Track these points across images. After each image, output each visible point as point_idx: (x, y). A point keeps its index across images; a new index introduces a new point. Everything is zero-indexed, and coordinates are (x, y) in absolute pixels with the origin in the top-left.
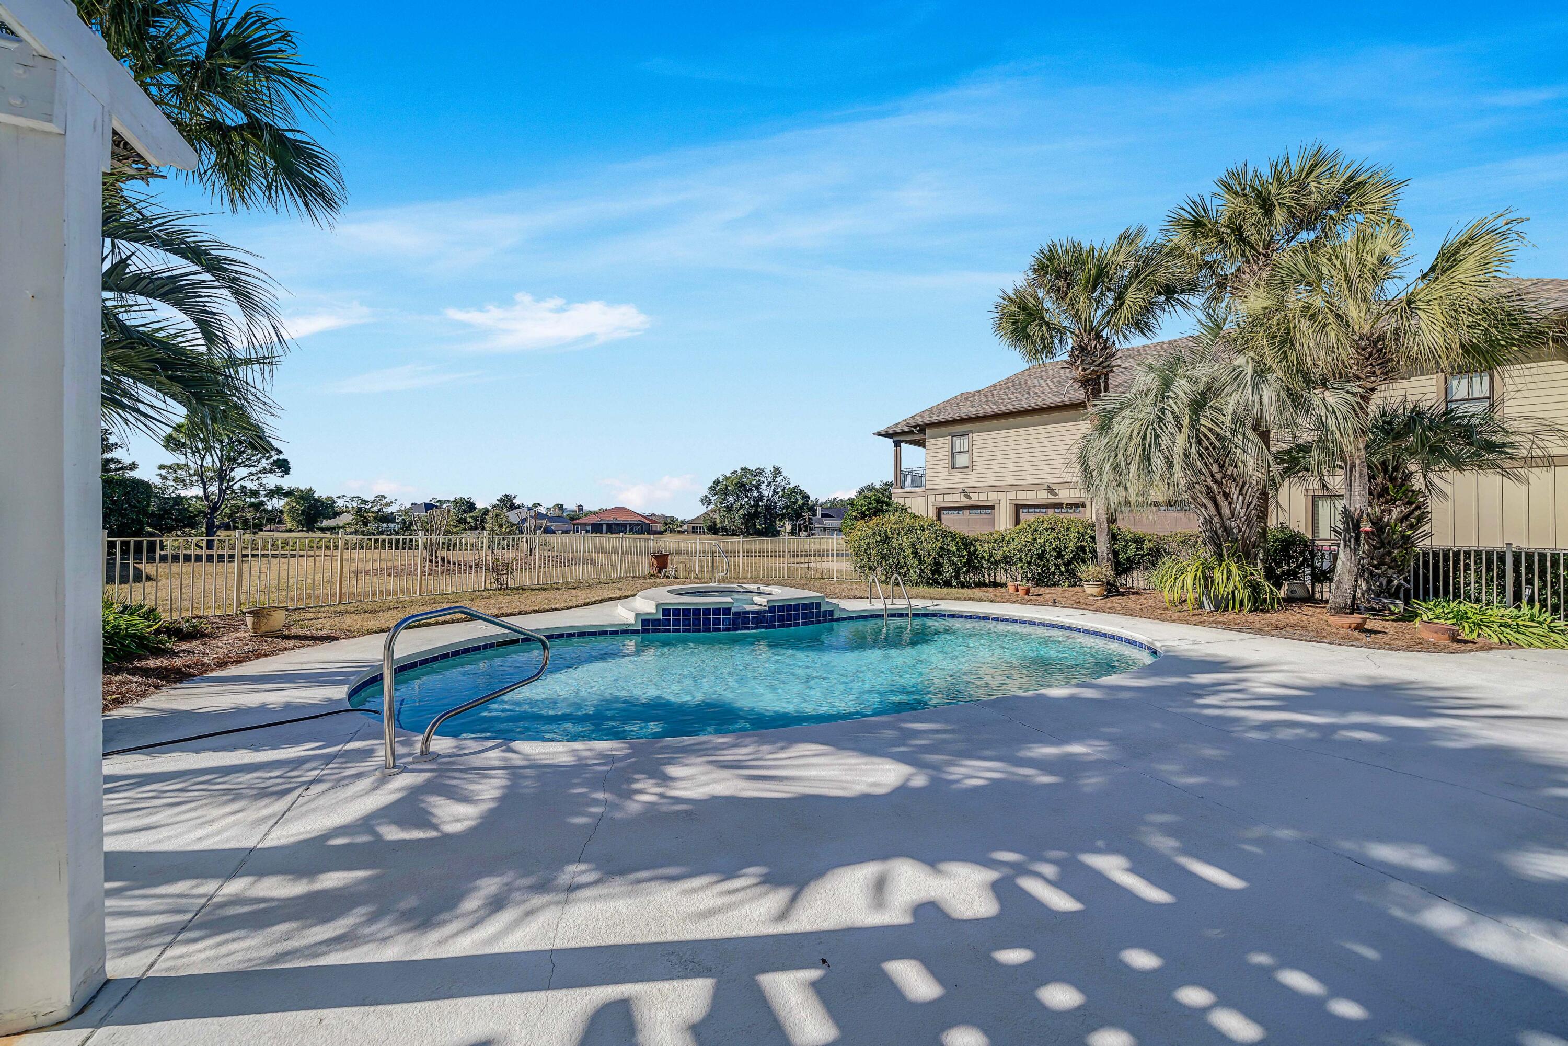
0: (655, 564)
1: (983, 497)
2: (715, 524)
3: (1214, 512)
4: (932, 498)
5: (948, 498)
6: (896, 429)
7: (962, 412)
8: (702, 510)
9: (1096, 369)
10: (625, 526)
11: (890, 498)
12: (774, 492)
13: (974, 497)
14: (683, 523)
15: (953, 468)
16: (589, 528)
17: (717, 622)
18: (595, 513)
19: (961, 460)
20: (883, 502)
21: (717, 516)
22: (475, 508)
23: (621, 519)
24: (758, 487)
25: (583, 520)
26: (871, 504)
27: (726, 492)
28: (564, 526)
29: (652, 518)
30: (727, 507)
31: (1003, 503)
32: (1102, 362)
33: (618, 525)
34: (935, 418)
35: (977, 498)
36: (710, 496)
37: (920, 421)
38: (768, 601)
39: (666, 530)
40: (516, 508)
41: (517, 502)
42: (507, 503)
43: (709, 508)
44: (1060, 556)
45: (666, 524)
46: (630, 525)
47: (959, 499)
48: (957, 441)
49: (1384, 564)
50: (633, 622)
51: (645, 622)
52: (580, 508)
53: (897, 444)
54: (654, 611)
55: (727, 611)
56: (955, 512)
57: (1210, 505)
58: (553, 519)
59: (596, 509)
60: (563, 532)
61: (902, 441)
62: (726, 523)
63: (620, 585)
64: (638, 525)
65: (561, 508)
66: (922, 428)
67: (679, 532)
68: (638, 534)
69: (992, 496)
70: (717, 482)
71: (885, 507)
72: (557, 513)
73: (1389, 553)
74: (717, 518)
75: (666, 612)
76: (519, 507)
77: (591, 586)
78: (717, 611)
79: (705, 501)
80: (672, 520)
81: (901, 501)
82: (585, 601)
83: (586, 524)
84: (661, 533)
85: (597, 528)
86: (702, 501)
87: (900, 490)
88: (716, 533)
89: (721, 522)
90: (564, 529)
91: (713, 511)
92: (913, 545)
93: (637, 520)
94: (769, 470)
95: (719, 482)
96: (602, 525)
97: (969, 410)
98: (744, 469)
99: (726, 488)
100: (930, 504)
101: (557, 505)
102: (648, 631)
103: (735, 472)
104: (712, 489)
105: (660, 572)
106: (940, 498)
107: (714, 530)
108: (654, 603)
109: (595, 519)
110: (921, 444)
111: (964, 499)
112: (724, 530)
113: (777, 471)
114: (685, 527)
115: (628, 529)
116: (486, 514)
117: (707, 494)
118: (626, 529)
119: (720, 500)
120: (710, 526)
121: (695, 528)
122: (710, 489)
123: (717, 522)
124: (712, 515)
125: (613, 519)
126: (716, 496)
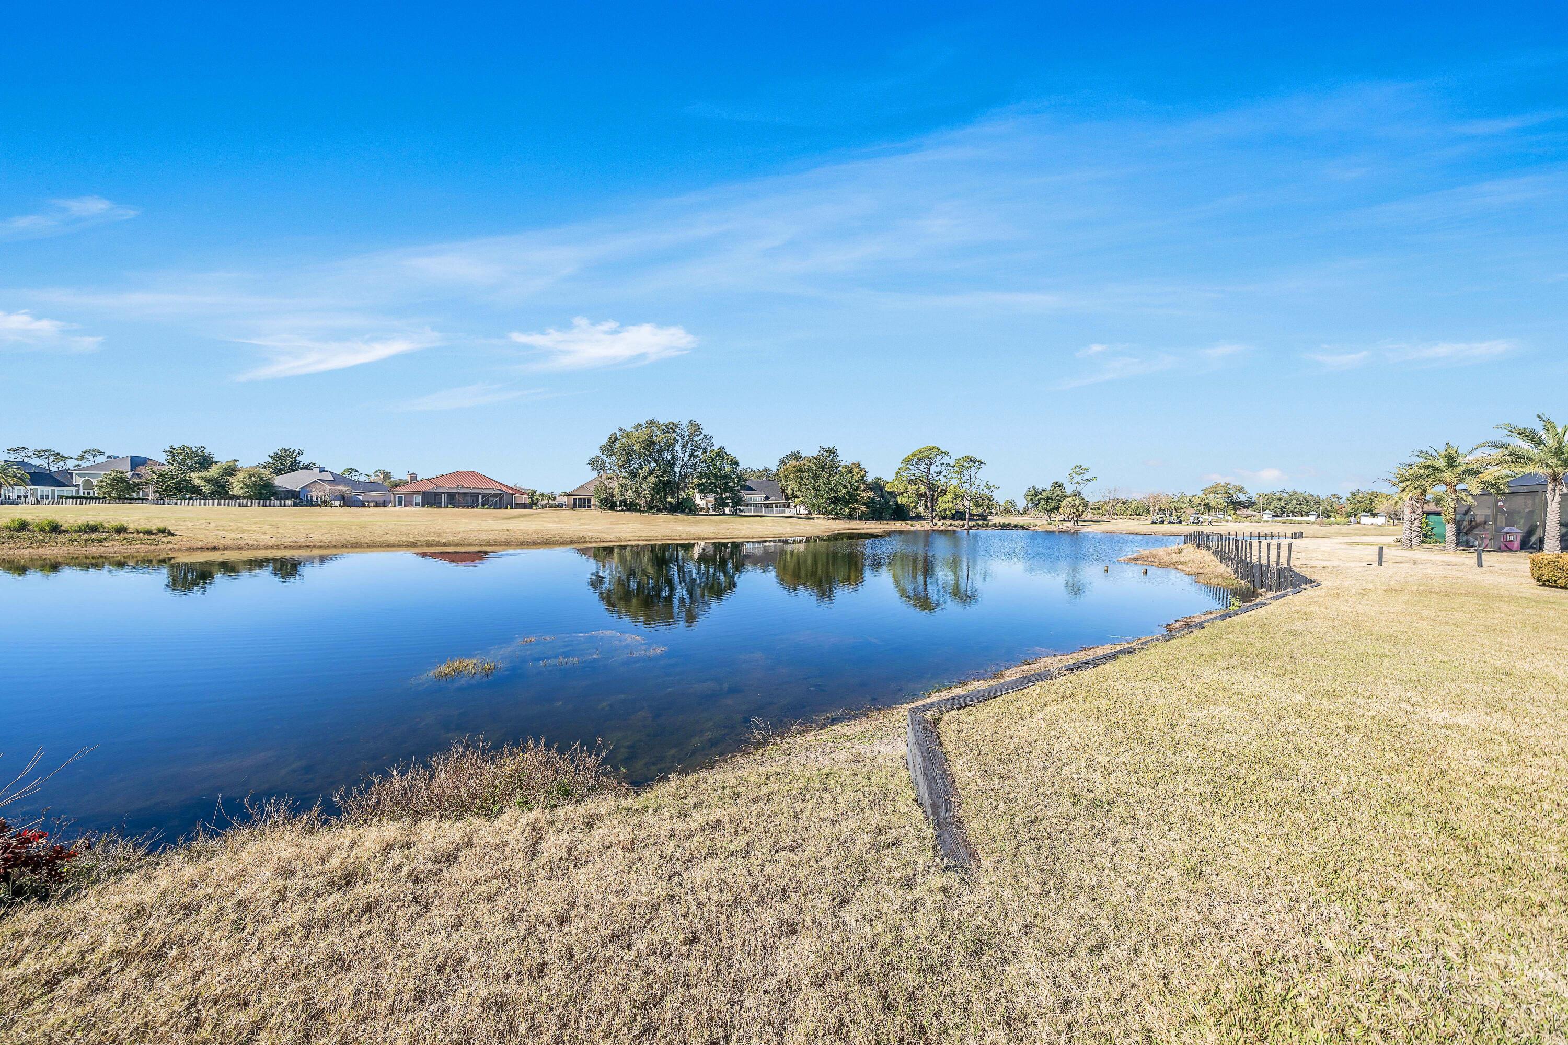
2: (612, 496)
10: (475, 496)
12: (692, 455)
16: (419, 498)
18: (433, 480)
21: (614, 485)
22: (212, 464)
23: (470, 486)
24: (670, 447)
27: (628, 452)
28: (382, 497)
30: (630, 473)
33: (464, 495)
36: (604, 457)
39: (534, 504)
40: (299, 468)
41: (303, 460)
42: (287, 460)
43: (603, 474)
45: (535, 496)
46: (484, 495)
52: (413, 476)
58: (367, 488)
59: (435, 475)
60: (378, 504)
62: (629, 494)
64: (495, 495)
65: (387, 475)
68: (496, 508)
70: (614, 439)
72: (376, 480)
74: (616, 487)
76: (306, 468)
79: (597, 464)
83: (415, 493)
84: (528, 508)
85: (431, 500)
86: (592, 464)
88: (612, 508)
89: (621, 493)
90: (380, 500)
91: (609, 478)
94: (684, 424)
95: (616, 439)
96: (439, 495)
98: (650, 423)
99: (628, 448)
101: (383, 471)
103: (639, 427)
104: (609, 447)
107: (609, 504)
109: (429, 487)
112: (626, 504)
113: (695, 428)
114: (566, 500)
115: (480, 501)
116: (231, 475)
117: (600, 454)
118: (477, 501)
119: (620, 463)
120: (606, 499)
121: (580, 502)
122: (604, 449)
123: (616, 493)
124: (606, 484)
125: (458, 487)
126: (613, 458)
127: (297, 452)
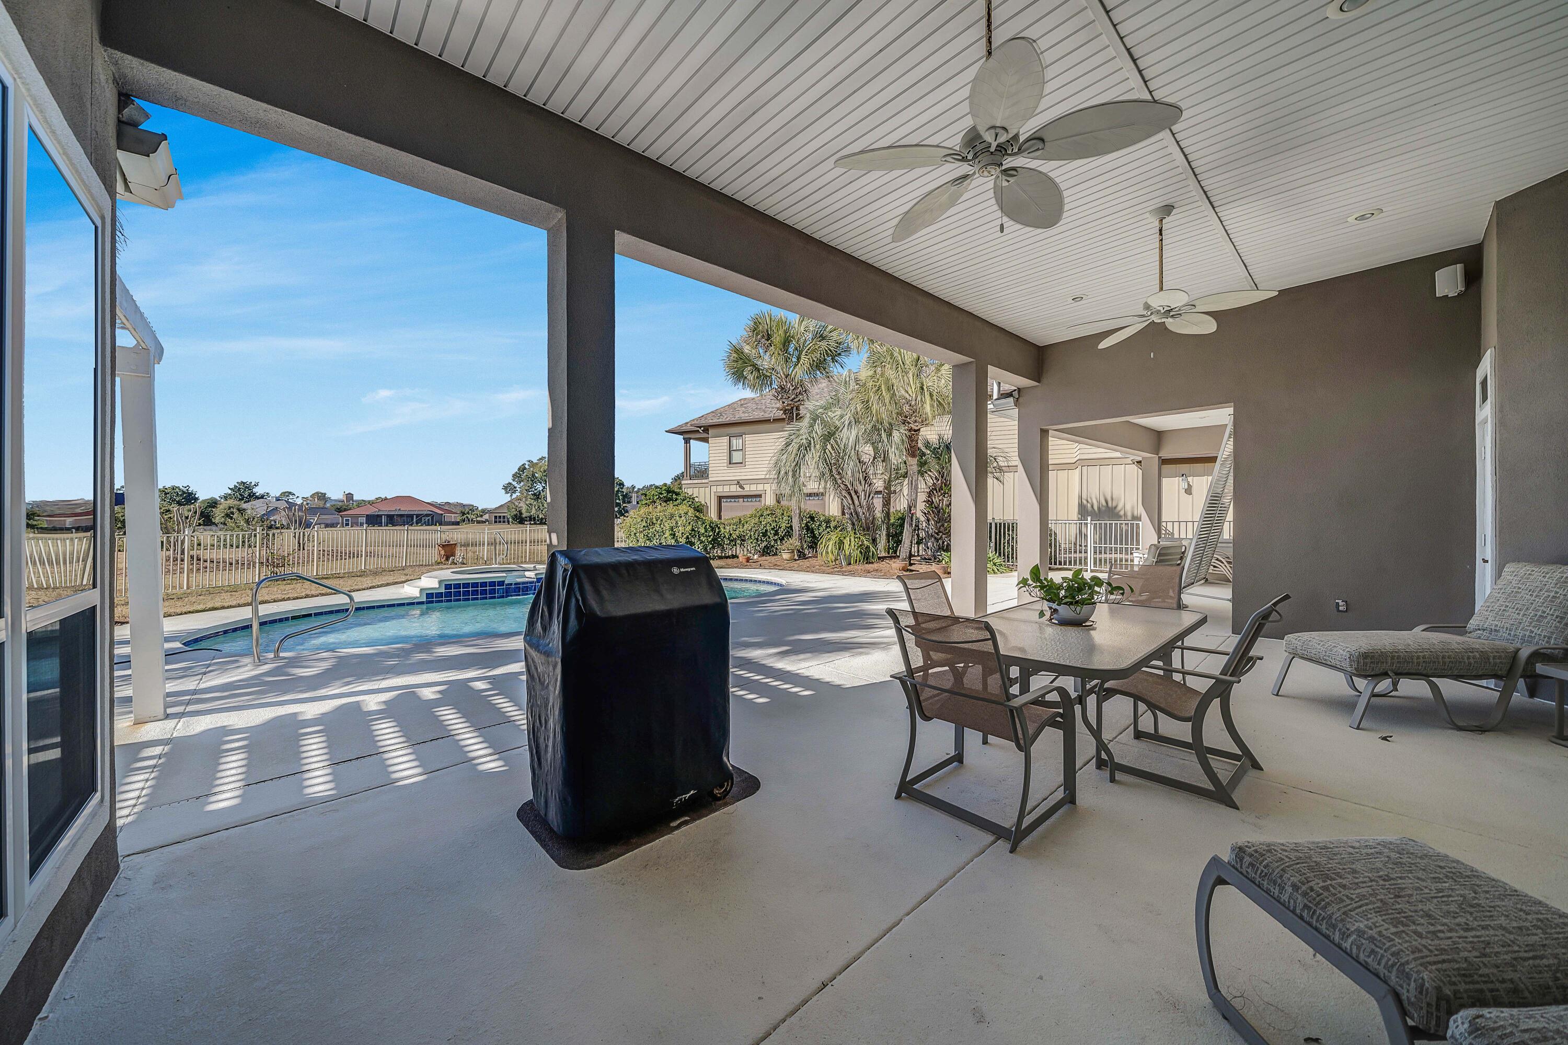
0: (443, 552)
1: (753, 487)
2: (521, 513)
3: (851, 503)
4: (714, 489)
5: (726, 489)
6: (685, 428)
7: (737, 416)
8: (506, 498)
9: (790, 402)
10: (411, 516)
11: (681, 488)
13: (747, 487)
14: (484, 511)
15: (730, 463)
16: (363, 520)
17: (493, 591)
18: (371, 503)
19: (737, 457)
20: (674, 492)
21: (522, 504)
22: (196, 499)
23: (406, 509)
25: (357, 512)
26: (661, 494)
27: (533, 479)
28: (329, 518)
29: (447, 507)
30: (534, 494)
31: (768, 492)
32: (794, 398)
33: (402, 516)
34: (716, 421)
35: (750, 489)
36: (515, 483)
37: (703, 422)
38: (536, 575)
39: (464, 521)
40: (258, 498)
41: (258, 491)
42: (245, 492)
43: (514, 496)
44: (776, 533)
45: (463, 514)
46: (417, 516)
47: (734, 490)
48: (734, 441)
49: (940, 532)
50: (418, 596)
51: (429, 596)
52: (349, 496)
53: (687, 441)
54: (437, 586)
55: (501, 583)
56: (733, 500)
57: (848, 497)
58: (312, 511)
59: (371, 497)
60: (327, 526)
61: (690, 439)
62: (533, 511)
63: (406, 572)
64: (427, 515)
65: (322, 496)
66: (706, 429)
67: (478, 522)
68: (428, 525)
69: (760, 487)
70: (522, 469)
71: (674, 496)
72: (317, 503)
73: (943, 525)
74: (523, 506)
75: (448, 587)
76: (262, 497)
77: (375, 573)
78: (492, 584)
79: (508, 488)
80: (472, 509)
81: (690, 491)
82: (370, 585)
83: (361, 516)
84: (457, 523)
85: (374, 520)
86: (505, 488)
87: (689, 482)
88: (522, 523)
89: (528, 511)
90: (329, 522)
91: (518, 499)
92: (672, 529)
93: (425, 510)
95: (525, 468)
96: (381, 516)
97: (743, 415)
99: (533, 475)
100: (713, 494)
101: (317, 493)
102: (432, 602)
104: (517, 476)
105: (447, 559)
106: (720, 489)
107: (520, 519)
108: (437, 580)
109: (372, 511)
110: (705, 440)
111: (739, 489)
112: (531, 518)
114: (486, 517)
115: (415, 520)
116: (214, 507)
117: (511, 481)
118: (413, 520)
119: (527, 488)
120: (516, 515)
121: (498, 518)
122: (515, 476)
123: (524, 511)
124: (517, 504)
125: (396, 510)
126: (522, 483)
127: (253, 484)
